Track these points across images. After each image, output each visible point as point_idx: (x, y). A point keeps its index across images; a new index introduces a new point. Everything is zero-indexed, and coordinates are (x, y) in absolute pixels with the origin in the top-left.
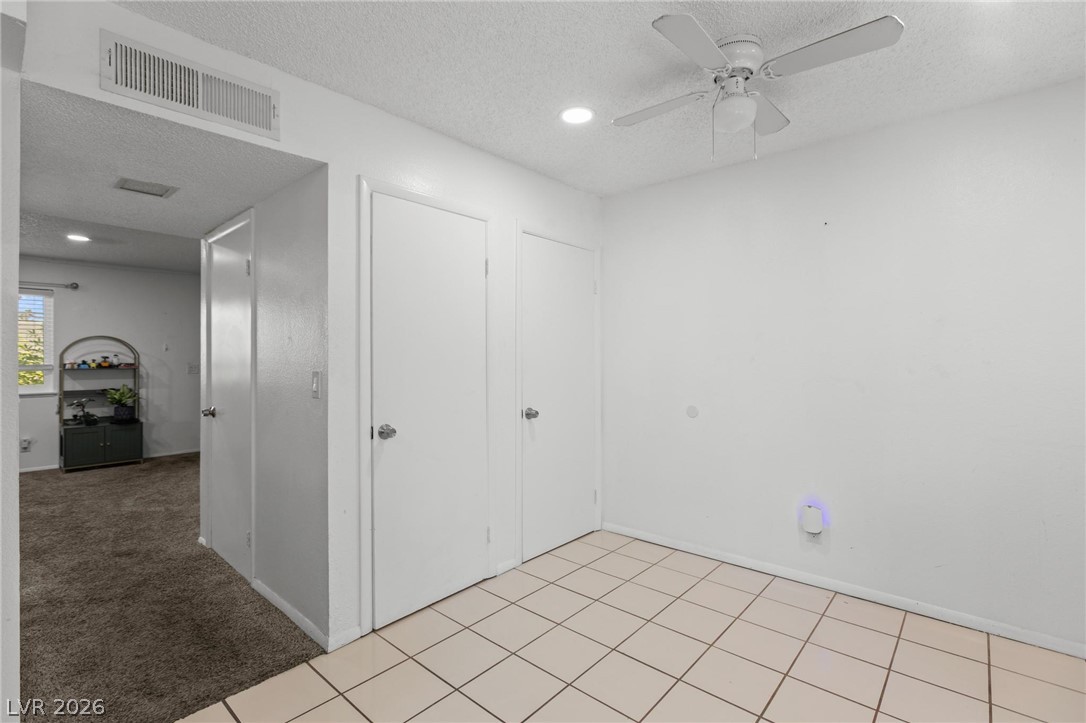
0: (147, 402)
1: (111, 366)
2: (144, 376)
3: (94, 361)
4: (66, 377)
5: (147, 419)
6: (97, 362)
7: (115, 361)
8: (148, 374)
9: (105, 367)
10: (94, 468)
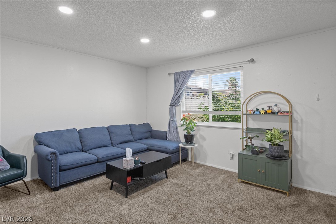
0: (302, 142)
1: (273, 113)
2: (299, 121)
3: (263, 109)
4: (250, 119)
5: (302, 157)
6: (264, 110)
7: (276, 109)
8: (302, 120)
9: (269, 114)
10: (255, 185)
